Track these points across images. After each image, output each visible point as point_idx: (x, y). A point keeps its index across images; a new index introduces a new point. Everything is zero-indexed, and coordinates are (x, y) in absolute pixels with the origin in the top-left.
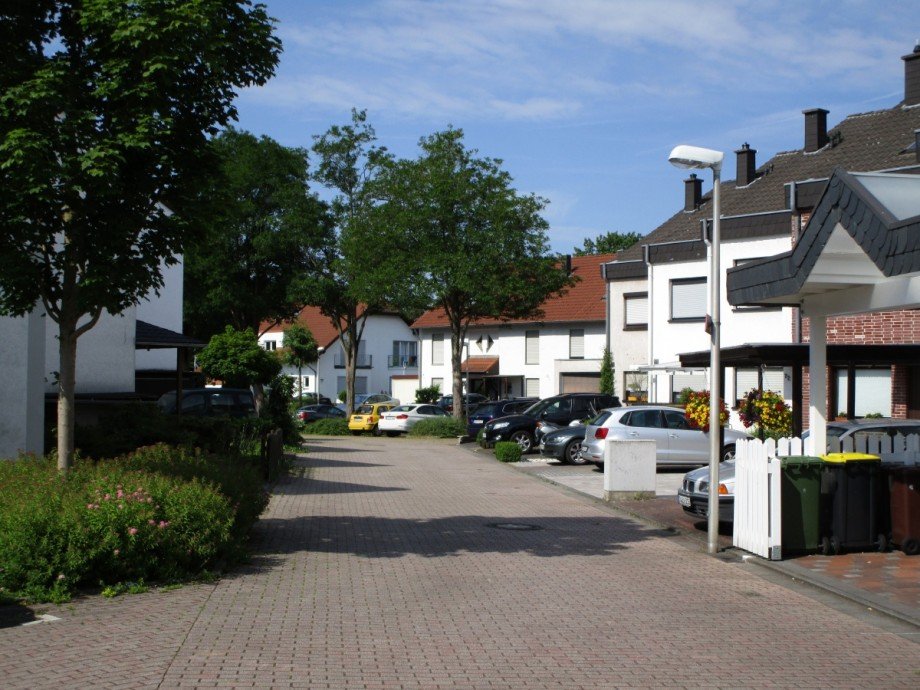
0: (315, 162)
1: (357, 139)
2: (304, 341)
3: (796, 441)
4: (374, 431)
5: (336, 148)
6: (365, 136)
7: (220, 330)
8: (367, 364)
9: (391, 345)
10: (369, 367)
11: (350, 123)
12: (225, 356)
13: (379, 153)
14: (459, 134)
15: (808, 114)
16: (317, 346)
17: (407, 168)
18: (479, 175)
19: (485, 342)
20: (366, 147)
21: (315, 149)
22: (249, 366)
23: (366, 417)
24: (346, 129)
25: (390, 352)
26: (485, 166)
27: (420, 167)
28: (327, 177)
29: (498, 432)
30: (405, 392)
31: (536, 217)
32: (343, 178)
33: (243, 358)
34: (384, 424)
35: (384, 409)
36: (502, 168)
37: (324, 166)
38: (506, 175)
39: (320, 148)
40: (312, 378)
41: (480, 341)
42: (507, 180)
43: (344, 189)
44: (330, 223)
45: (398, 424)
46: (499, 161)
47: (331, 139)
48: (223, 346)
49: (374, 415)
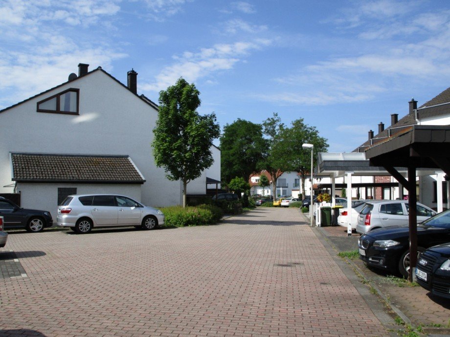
0: (264, 128)
1: (275, 121)
2: (265, 179)
3: (330, 204)
4: (280, 206)
5: (270, 124)
6: (277, 120)
7: (234, 178)
8: (287, 186)
9: (294, 180)
10: (287, 187)
11: (273, 117)
12: (235, 185)
13: (282, 125)
14: (302, 120)
15: (392, 115)
16: (268, 181)
17: (287, 131)
18: (309, 131)
19: (319, 179)
20: (278, 123)
21: (264, 124)
22: (242, 187)
23: (278, 202)
24: (272, 119)
25: (294, 182)
26: (311, 129)
27: (292, 130)
28: (267, 133)
29: (305, 205)
30: (295, 195)
31: (325, 144)
32: (272, 133)
33: (240, 185)
34: (283, 204)
35: (284, 199)
36: (316, 129)
37: (266, 130)
38: (317, 131)
39: (265, 124)
40: (269, 190)
41: (317, 179)
42: (317, 133)
43: (272, 136)
44: (269, 145)
45: (287, 204)
46: (315, 127)
47: (268, 122)
48: (235, 182)
49: (280, 201)
